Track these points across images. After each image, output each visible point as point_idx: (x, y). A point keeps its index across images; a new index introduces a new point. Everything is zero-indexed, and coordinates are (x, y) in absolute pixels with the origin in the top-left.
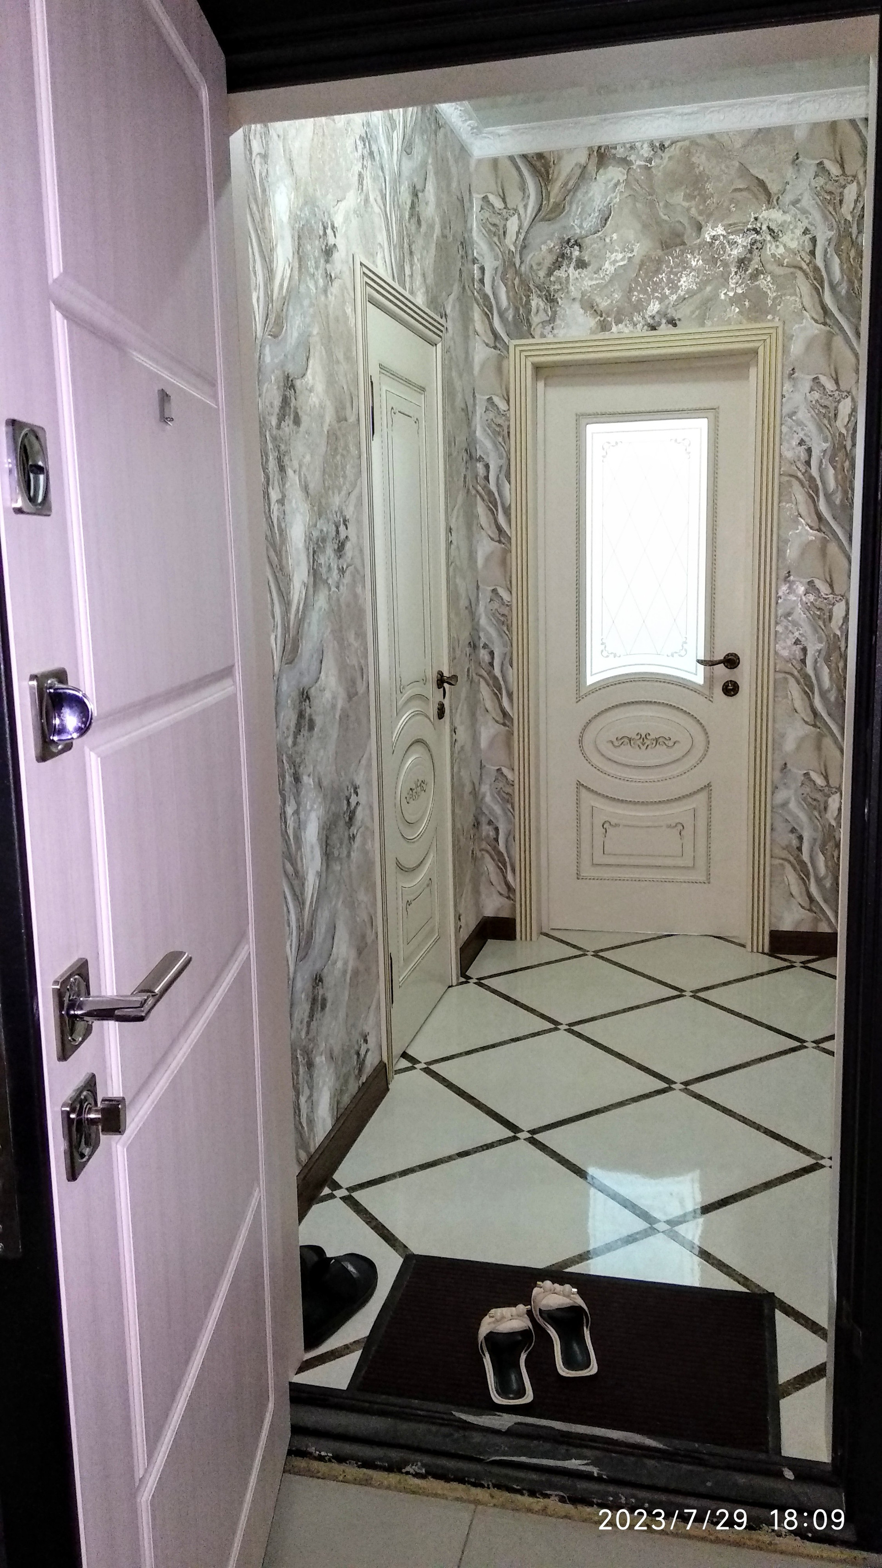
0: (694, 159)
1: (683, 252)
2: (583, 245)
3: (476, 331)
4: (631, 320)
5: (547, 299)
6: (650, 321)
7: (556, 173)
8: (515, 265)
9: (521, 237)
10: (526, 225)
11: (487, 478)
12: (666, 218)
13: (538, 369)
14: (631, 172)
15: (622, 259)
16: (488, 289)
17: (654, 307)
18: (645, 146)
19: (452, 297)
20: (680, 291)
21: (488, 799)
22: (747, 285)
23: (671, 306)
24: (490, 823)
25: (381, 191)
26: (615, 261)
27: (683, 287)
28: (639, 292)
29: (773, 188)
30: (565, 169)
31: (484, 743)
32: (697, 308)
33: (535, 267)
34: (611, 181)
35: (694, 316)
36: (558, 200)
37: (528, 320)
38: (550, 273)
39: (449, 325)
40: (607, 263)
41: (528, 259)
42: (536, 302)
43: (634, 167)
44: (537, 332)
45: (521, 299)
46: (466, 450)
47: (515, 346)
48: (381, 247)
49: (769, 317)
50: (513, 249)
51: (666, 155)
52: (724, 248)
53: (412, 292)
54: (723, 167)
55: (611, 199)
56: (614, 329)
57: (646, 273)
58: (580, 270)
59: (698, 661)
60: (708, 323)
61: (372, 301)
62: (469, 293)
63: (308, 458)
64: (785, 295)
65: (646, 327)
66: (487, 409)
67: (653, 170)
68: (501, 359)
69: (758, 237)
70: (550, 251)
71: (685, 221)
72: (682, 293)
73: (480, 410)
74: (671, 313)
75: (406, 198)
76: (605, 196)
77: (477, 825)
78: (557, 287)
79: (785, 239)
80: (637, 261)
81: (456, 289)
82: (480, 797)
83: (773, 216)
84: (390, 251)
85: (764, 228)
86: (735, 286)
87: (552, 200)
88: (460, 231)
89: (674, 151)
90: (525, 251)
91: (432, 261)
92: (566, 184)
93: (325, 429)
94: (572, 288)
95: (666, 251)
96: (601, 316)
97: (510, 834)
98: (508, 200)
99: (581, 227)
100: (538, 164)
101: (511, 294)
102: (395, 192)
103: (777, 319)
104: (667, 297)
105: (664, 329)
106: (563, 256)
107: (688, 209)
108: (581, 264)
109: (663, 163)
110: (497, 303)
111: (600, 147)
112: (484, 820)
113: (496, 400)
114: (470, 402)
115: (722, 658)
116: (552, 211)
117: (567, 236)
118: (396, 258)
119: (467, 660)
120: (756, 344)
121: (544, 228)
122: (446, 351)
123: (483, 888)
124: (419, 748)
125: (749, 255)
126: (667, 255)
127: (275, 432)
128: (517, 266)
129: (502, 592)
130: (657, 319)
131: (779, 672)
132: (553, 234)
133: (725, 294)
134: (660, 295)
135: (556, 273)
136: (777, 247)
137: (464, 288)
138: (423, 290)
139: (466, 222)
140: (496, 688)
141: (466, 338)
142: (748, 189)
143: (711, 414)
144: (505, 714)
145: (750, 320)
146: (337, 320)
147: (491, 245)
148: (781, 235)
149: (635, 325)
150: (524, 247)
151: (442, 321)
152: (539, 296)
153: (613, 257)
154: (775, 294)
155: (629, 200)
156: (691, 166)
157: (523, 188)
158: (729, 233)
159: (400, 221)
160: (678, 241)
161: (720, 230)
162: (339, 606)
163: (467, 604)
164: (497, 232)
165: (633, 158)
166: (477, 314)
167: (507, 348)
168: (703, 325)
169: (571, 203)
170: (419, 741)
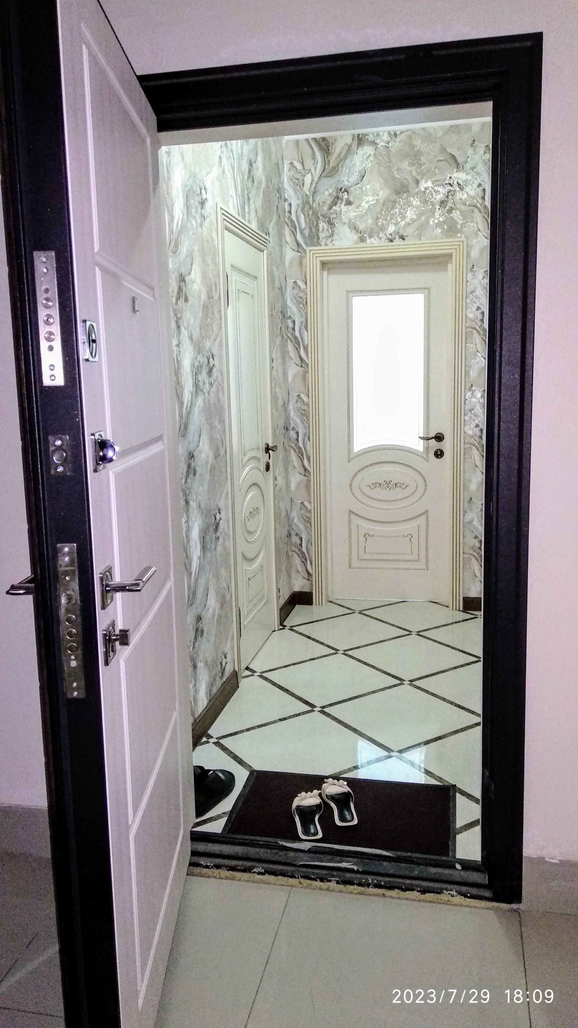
0: (414, 143)
1: (408, 196)
2: (349, 192)
3: (286, 242)
4: (378, 236)
5: (328, 223)
6: (389, 236)
7: (333, 151)
8: (309, 202)
9: (313, 186)
10: (316, 179)
11: (294, 329)
12: (398, 176)
13: (324, 264)
14: (377, 149)
15: (373, 200)
16: (294, 217)
17: (391, 229)
18: (386, 134)
19: (272, 223)
20: (406, 219)
21: (296, 521)
22: (446, 216)
23: (401, 228)
24: (297, 535)
25: (231, 165)
26: (368, 202)
27: (409, 217)
28: (383, 220)
29: (460, 160)
30: (338, 148)
31: (293, 487)
32: (417, 229)
33: (321, 204)
34: (365, 154)
35: (415, 234)
36: (334, 165)
37: (318, 235)
38: (330, 208)
39: (271, 239)
40: (364, 202)
41: (317, 199)
42: (322, 225)
43: (379, 146)
44: (323, 243)
45: (313, 223)
46: (282, 312)
47: (310, 251)
48: (232, 197)
49: (459, 235)
50: (308, 193)
51: (398, 140)
52: (432, 194)
53: (249, 222)
54: (431, 147)
55: (366, 165)
56: (368, 241)
57: (387, 208)
58: (348, 206)
59: (419, 437)
60: (423, 238)
61: (227, 229)
62: (282, 219)
63: (192, 320)
64: (467, 222)
65: (387, 240)
66: (293, 288)
67: (390, 148)
68: (301, 258)
69: (452, 189)
70: (330, 195)
71: (409, 178)
72: (408, 221)
73: (289, 289)
74: (402, 232)
75: (245, 167)
76: (362, 162)
77: (289, 536)
78: (334, 216)
79: (467, 189)
80: (382, 201)
81: (275, 218)
82: (291, 520)
83: (460, 176)
84: (237, 199)
85: (455, 183)
86: (439, 216)
87: (331, 166)
88: (277, 184)
89: (402, 137)
90: (315, 195)
91: (261, 203)
92: (339, 156)
93: (202, 303)
94: (343, 217)
95: (399, 196)
96: (361, 233)
97: (309, 541)
98: (305, 165)
99: (348, 181)
100: (322, 144)
101: (307, 220)
102: (240, 165)
103: (463, 236)
104: (399, 222)
105: (398, 241)
106: (338, 198)
107: (411, 172)
108: (349, 203)
109: (395, 145)
110: (299, 226)
111: (359, 135)
112: (293, 533)
113: (299, 283)
114: (283, 285)
115: (434, 436)
116: (330, 172)
117: (340, 186)
118: (240, 203)
119: (282, 437)
120: (451, 251)
121: (326, 182)
122: (270, 254)
123: (293, 575)
124: (255, 488)
125: (447, 199)
126: (398, 198)
127: (174, 306)
128: (311, 203)
129: (303, 396)
130: (393, 235)
131: (467, 444)
132: (332, 185)
133: (433, 221)
134: (395, 222)
135: (334, 208)
136: (463, 194)
137: (279, 217)
138: (256, 219)
139: (280, 178)
140: (300, 454)
141: (281, 246)
142: (445, 160)
143: (426, 291)
144: (305, 469)
145: (447, 236)
146: (207, 241)
147: (295, 191)
148: (465, 187)
149: (380, 239)
150: (314, 193)
151: (267, 237)
152: (323, 221)
153: (367, 199)
154: (462, 222)
155: (377, 166)
156: (413, 147)
157: (314, 157)
158: (435, 186)
159: (243, 180)
160: (405, 190)
161: (429, 184)
162: (210, 404)
163: (282, 404)
164: (298, 183)
165: (378, 141)
166: (287, 231)
167: (305, 251)
168: (420, 239)
169: (342, 167)
170: (254, 484)
